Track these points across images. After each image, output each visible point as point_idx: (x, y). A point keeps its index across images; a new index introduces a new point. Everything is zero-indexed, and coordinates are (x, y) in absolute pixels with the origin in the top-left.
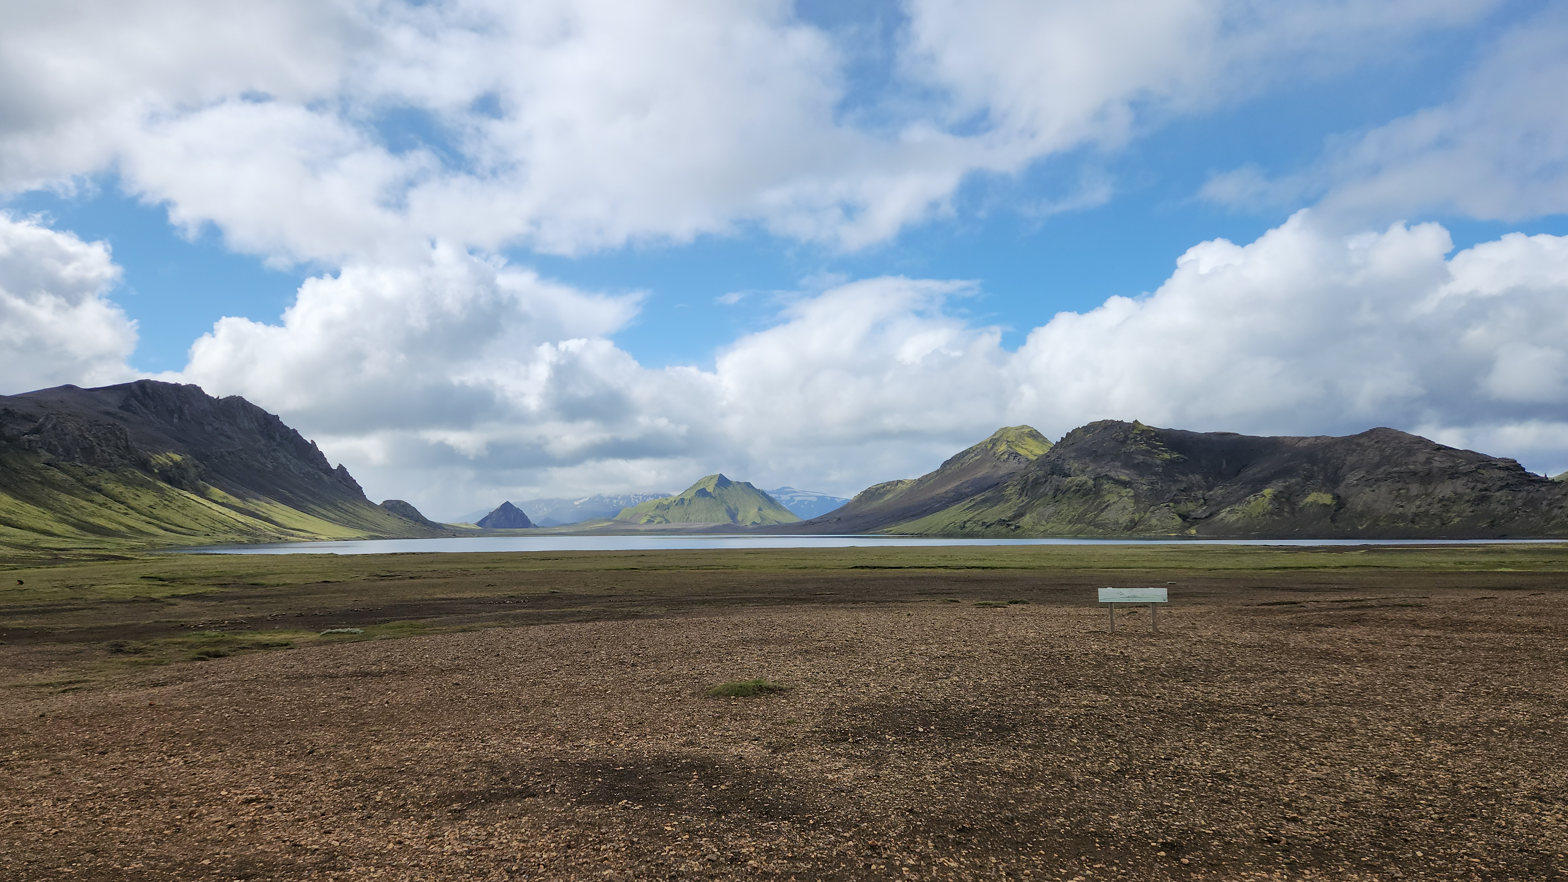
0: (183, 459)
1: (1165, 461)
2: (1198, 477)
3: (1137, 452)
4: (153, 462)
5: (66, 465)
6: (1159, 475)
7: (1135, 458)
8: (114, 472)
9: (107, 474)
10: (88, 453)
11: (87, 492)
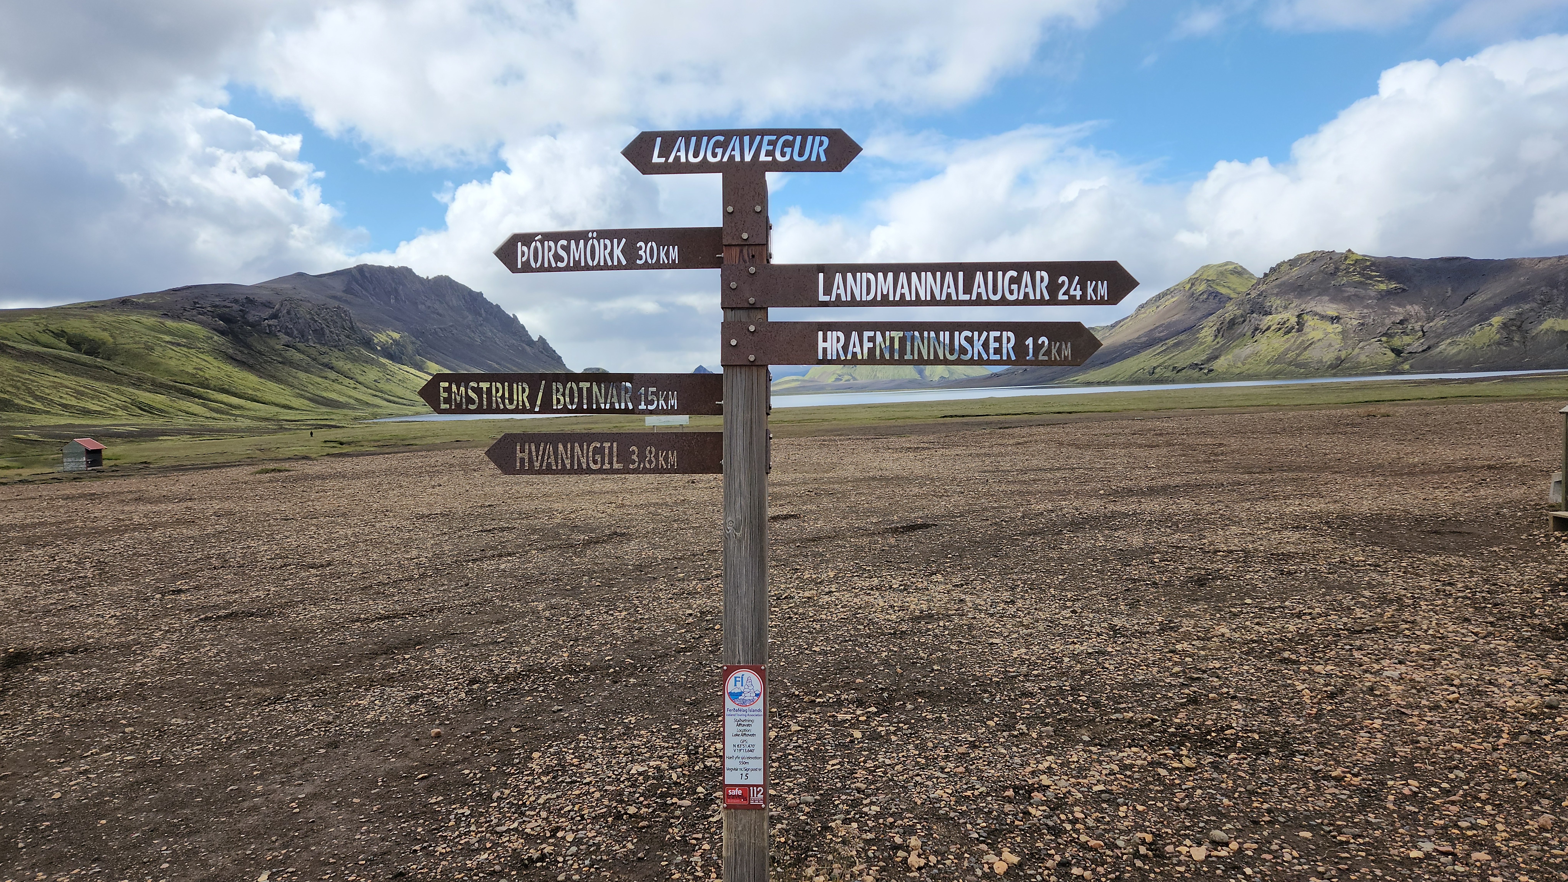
0: (401, 337)
1: (1380, 292)
2: (1416, 307)
3: (1349, 284)
4: (376, 341)
5: (300, 345)
6: (1372, 308)
7: (1345, 291)
8: (343, 350)
9: (337, 353)
10: (319, 333)
11: (321, 369)
